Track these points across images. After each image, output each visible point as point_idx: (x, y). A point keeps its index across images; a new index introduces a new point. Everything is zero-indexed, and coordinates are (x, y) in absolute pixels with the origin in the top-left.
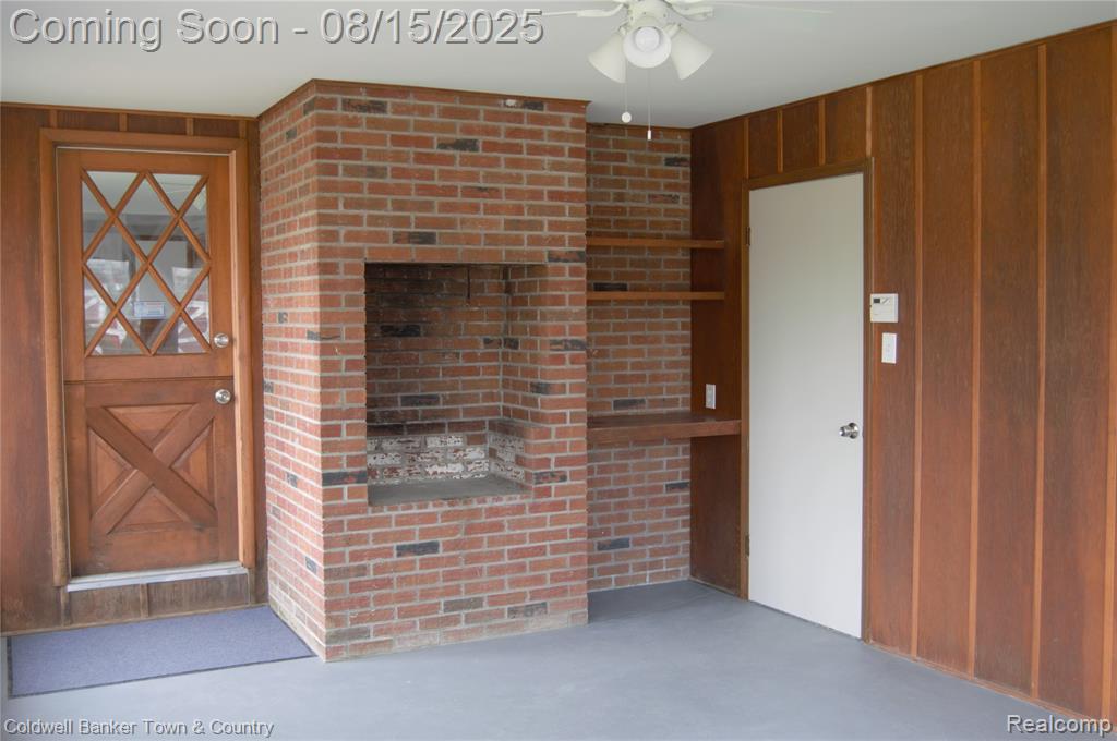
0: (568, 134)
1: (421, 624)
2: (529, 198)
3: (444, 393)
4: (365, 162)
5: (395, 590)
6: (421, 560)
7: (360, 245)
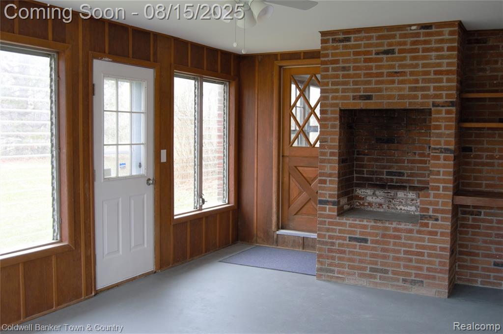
0: (447, 39)
1: (358, 274)
2: (423, 75)
3: (407, 171)
4: (341, 65)
5: (347, 256)
6: (360, 245)
7: (337, 101)
